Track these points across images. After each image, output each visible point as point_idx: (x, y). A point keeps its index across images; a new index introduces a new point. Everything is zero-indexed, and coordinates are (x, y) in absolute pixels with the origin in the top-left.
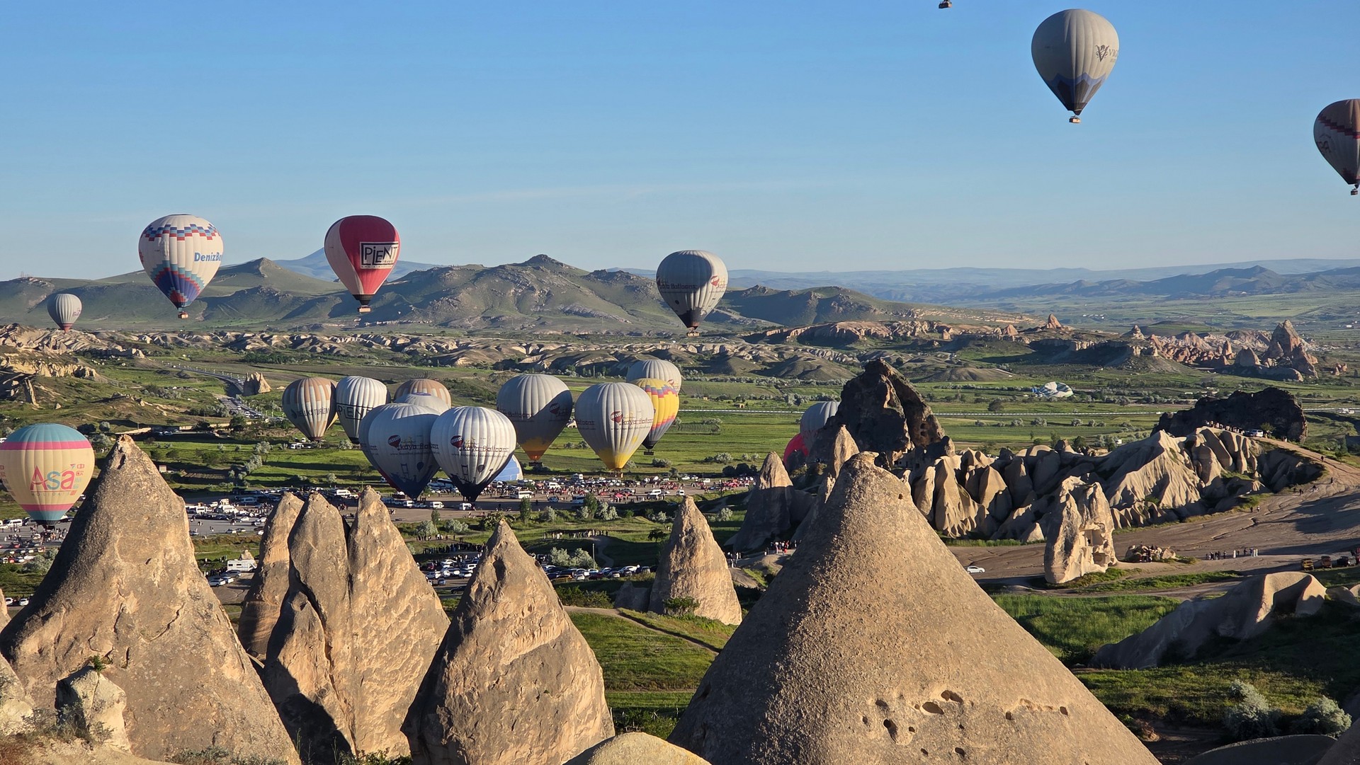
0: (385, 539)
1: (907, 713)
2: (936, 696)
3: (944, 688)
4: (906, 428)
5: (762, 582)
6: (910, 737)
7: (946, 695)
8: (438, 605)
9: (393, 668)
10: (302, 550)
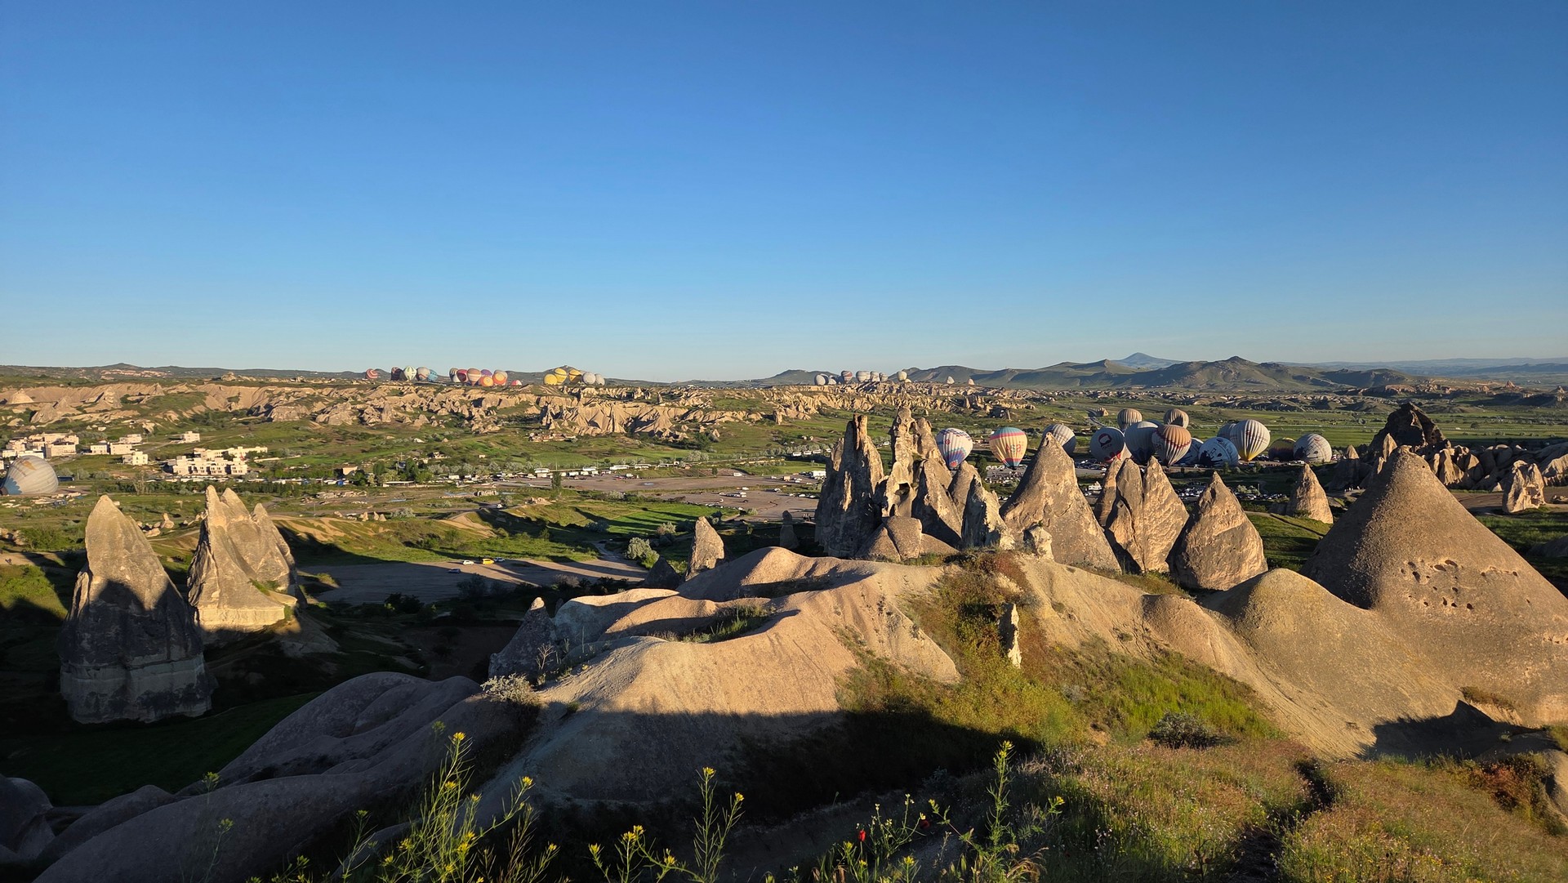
0: (1160, 479)
1: (1427, 568)
2: (1442, 562)
3: (1447, 559)
4: (1423, 435)
5: (1343, 504)
6: (1427, 581)
7: (1446, 562)
8: (1184, 508)
9: (1162, 534)
10: (1122, 482)
